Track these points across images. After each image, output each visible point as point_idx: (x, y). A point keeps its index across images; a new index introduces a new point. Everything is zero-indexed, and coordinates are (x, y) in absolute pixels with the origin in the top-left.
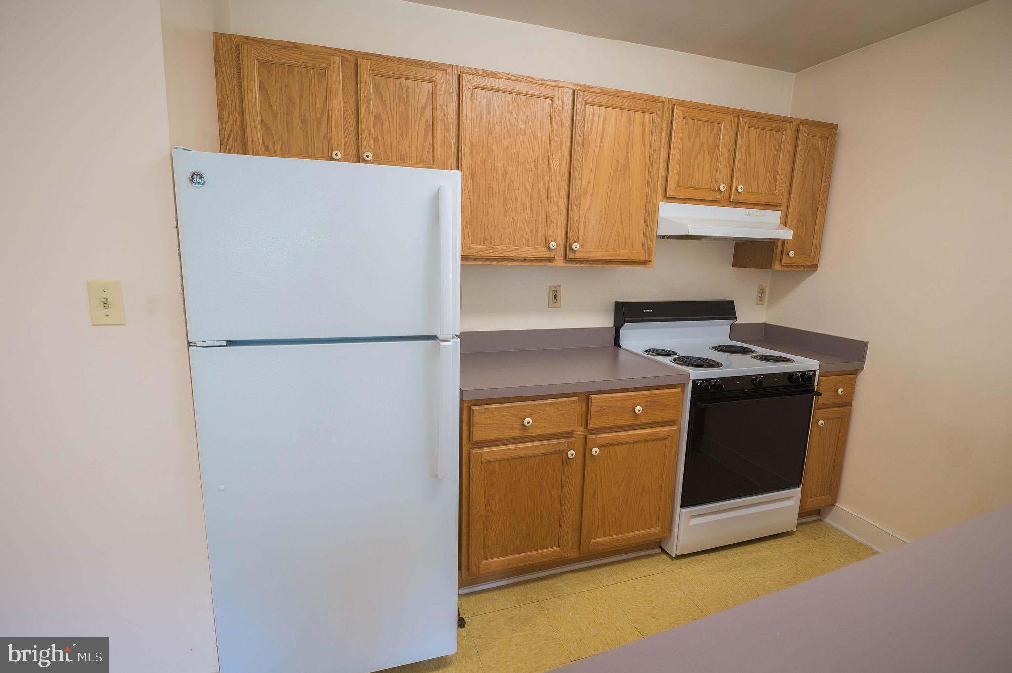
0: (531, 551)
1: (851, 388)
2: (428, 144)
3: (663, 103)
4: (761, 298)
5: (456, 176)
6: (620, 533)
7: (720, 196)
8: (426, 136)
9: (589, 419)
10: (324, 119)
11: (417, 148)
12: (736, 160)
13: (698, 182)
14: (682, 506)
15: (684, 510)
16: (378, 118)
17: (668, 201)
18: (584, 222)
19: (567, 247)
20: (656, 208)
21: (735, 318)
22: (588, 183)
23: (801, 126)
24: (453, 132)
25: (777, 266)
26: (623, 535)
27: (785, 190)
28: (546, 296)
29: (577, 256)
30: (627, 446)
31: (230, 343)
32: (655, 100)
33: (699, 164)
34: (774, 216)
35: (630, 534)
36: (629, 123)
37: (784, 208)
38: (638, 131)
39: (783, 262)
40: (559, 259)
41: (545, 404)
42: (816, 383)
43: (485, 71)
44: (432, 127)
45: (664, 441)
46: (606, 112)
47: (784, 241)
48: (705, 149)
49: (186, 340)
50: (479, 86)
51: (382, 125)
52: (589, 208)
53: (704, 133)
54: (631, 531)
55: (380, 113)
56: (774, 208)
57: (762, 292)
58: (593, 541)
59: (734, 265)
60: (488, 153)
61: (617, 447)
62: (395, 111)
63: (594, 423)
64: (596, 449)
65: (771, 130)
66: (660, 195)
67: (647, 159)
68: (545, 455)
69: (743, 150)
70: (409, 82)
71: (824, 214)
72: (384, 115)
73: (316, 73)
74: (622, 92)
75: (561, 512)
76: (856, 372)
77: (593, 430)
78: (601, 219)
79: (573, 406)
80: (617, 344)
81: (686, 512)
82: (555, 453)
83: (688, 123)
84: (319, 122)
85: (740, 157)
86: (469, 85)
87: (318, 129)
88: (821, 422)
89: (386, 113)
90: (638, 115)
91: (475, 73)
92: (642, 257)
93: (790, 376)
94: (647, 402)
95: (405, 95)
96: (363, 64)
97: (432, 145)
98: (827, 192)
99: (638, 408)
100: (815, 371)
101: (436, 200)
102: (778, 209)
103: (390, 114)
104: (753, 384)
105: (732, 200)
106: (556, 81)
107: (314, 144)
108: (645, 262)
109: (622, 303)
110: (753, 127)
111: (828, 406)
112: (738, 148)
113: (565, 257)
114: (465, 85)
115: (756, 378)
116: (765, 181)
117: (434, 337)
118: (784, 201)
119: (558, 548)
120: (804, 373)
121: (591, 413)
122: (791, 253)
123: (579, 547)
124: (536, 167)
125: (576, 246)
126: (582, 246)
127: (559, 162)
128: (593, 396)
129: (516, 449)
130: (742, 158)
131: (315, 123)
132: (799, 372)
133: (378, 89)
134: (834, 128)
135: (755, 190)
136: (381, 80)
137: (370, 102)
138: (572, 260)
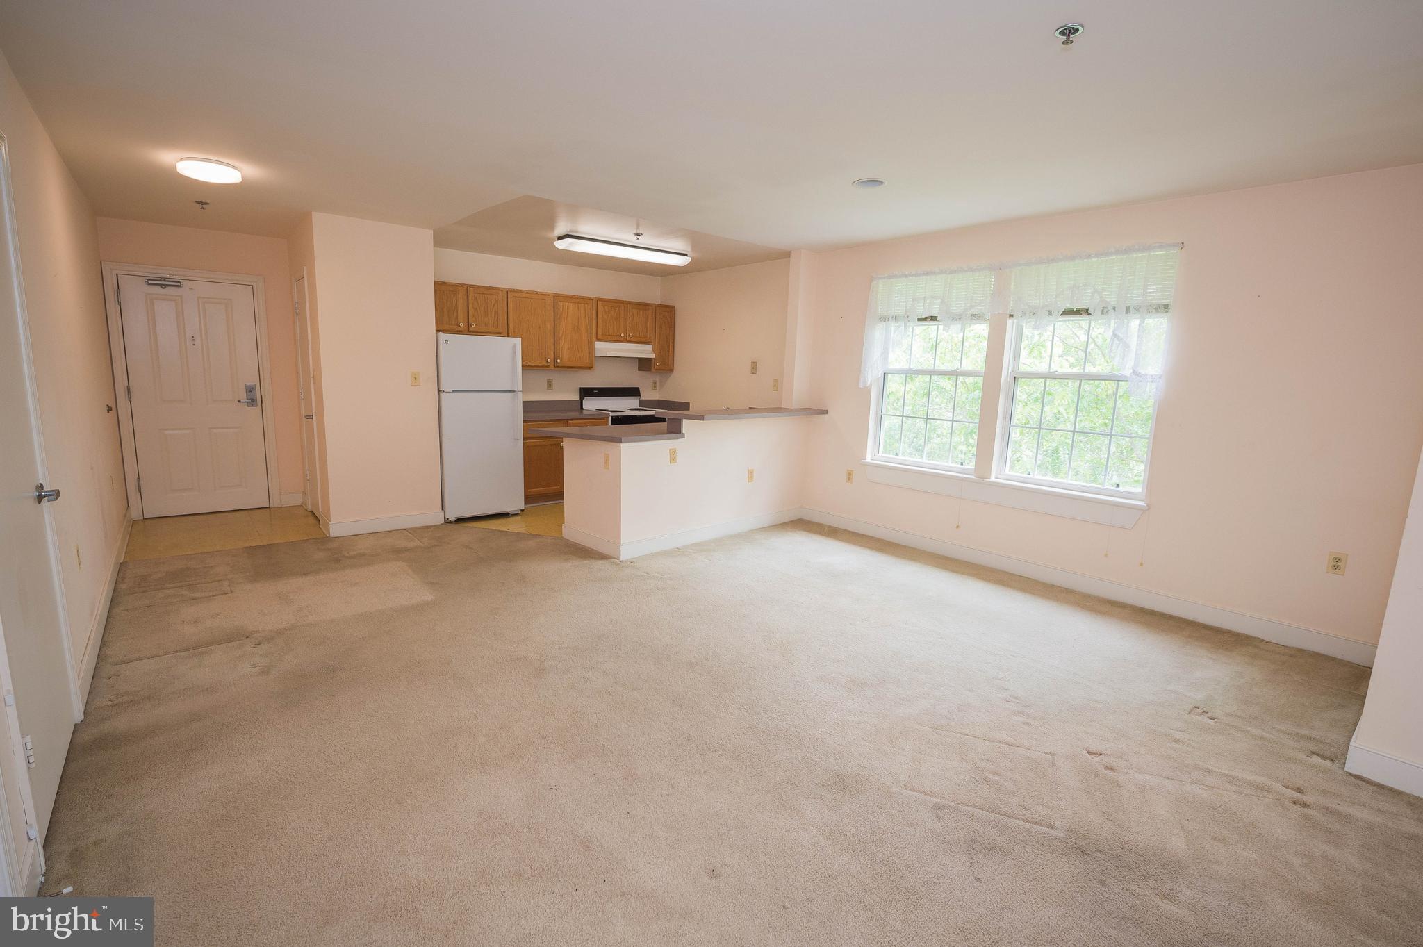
0: (548, 487)
4: (655, 387)
5: (519, 340)
7: (623, 339)
8: (494, 317)
10: (456, 310)
12: (628, 323)
13: (612, 332)
17: (599, 341)
18: (562, 351)
19: (555, 361)
20: (593, 345)
21: (641, 396)
22: (563, 334)
23: (658, 308)
25: (653, 370)
27: (653, 335)
28: (546, 384)
29: (560, 365)
31: (453, 391)
32: (589, 299)
33: (611, 325)
34: (649, 347)
36: (579, 308)
37: (652, 344)
38: (582, 311)
39: (656, 368)
40: (552, 367)
41: (550, 423)
43: (517, 290)
44: (497, 313)
46: (568, 304)
47: (655, 359)
48: (613, 318)
49: (437, 389)
50: (517, 296)
51: (477, 313)
52: (564, 345)
53: (612, 312)
55: (476, 308)
56: (648, 344)
57: (655, 383)
59: (639, 370)
60: (520, 323)
62: (483, 308)
65: (643, 310)
66: (595, 339)
67: (587, 322)
68: (551, 445)
69: (631, 319)
73: (453, 293)
74: (575, 296)
78: (569, 349)
80: (582, 408)
82: (556, 444)
83: (604, 308)
84: (454, 311)
86: (513, 296)
87: (453, 314)
89: (480, 309)
90: (582, 305)
91: (514, 291)
92: (589, 366)
94: (591, 424)
95: (487, 301)
96: (471, 290)
97: (497, 320)
98: (673, 335)
101: (514, 346)
105: (628, 340)
106: (545, 292)
107: (452, 320)
108: (590, 368)
109: (583, 388)
110: (635, 308)
112: (628, 318)
113: (554, 366)
114: (510, 296)
116: (642, 331)
117: (514, 391)
118: (652, 341)
119: (559, 487)
122: (661, 364)
124: (540, 328)
125: (559, 361)
126: (561, 361)
127: (549, 326)
128: (569, 421)
129: (540, 442)
130: (630, 322)
131: (452, 312)
133: (476, 299)
134: (673, 308)
135: (638, 335)
136: (476, 295)
137: (473, 304)
138: (558, 367)
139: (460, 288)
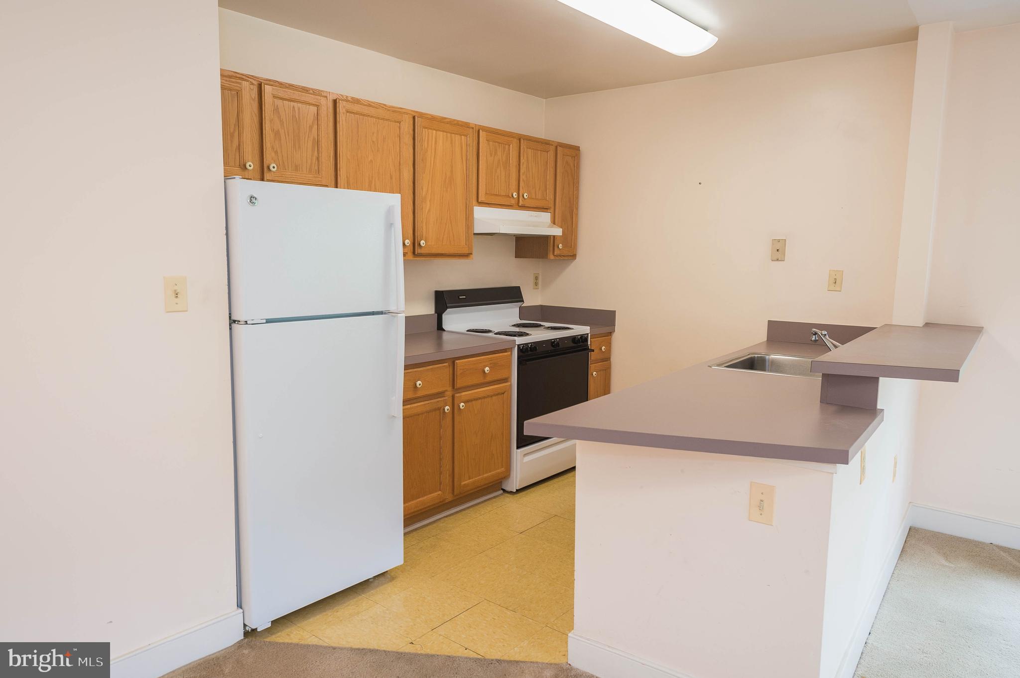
0: (422, 496)
1: (609, 345)
2: (314, 158)
3: (473, 128)
4: (536, 284)
5: (397, 197)
6: (480, 475)
7: (513, 202)
8: (313, 151)
9: (455, 380)
10: (236, 134)
11: (307, 160)
12: (521, 174)
13: (499, 191)
14: (518, 448)
15: (519, 450)
16: (277, 134)
17: (480, 205)
18: (426, 223)
19: (416, 244)
20: (472, 213)
21: (523, 301)
22: (427, 191)
23: (559, 148)
24: (331, 148)
25: (551, 257)
26: (481, 477)
27: (552, 197)
29: (422, 251)
30: (480, 401)
31: (269, 321)
32: (466, 125)
33: (498, 177)
34: (546, 217)
35: (485, 475)
36: (452, 143)
37: (552, 210)
38: (458, 150)
39: (556, 253)
41: (428, 369)
42: (589, 343)
43: (352, 98)
44: (317, 143)
45: (502, 395)
46: (436, 134)
47: (554, 236)
48: (501, 163)
49: (227, 315)
50: (351, 111)
51: (280, 140)
52: (429, 210)
53: (499, 152)
54: (486, 473)
55: (278, 130)
56: (545, 210)
57: (536, 278)
58: (463, 483)
59: (516, 256)
60: (358, 166)
61: (474, 402)
62: (290, 129)
63: (459, 383)
64: (462, 404)
65: (541, 151)
66: (474, 202)
67: (465, 172)
68: (428, 412)
69: (525, 166)
70: (300, 105)
71: (577, 214)
72: (282, 132)
73: (230, 94)
74: (446, 118)
75: (440, 459)
76: (610, 334)
77: (459, 389)
78: (437, 220)
79: (444, 371)
80: (440, 327)
81: (521, 451)
82: (435, 410)
83: (489, 144)
85: (523, 171)
86: (344, 110)
87: (232, 142)
88: (594, 373)
89: (283, 131)
90: (458, 137)
91: (346, 99)
92: (466, 251)
93: (574, 339)
94: (491, 364)
95: (297, 117)
96: (266, 88)
98: (577, 197)
99: (487, 369)
100: (588, 334)
102: (549, 211)
103: (286, 132)
104: (553, 346)
105: (520, 205)
106: (401, 108)
107: (228, 155)
108: (467, 255)
109: (440, 292)
110: (530, 148)
111: (597, 361)
112: (521, 164)
113: (414, 253)
114: (341, 110)
115: (554, 341)
116: (539, 189)
118: (552, 206)
119: (440, 492)
120: (582, 336)
121: (457, 375)
122: (560, 246)
123: (453, 490)
124: (391, 178)
125: (422, 243)
126: (426, 243)
127: (406, 175)
128: (457, 361)
129: (411, 408)
130: (524, 172)
131: (229, 137)
132: (579, 335)
133: (276, 110)
134: (577, 149)
135: (534, 197)
136: (279, 103)
137: (271, 121)
138: (420, 255)
139: (245, 84)
